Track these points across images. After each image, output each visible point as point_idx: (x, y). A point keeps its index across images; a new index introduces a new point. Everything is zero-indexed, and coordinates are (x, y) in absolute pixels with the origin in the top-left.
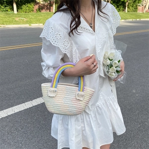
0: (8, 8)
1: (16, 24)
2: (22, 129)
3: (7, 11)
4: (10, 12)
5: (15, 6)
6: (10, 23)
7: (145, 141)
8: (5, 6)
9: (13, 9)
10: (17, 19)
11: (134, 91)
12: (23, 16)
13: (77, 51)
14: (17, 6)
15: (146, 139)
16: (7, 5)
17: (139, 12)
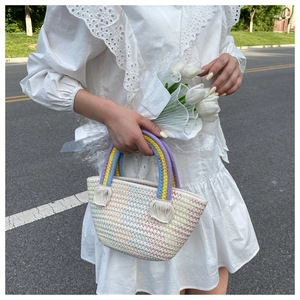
0: (14, 25)
2: (28, 263)
3: (13, 31)
4: (18, 32)
5: (28, 21)
6: (19, 53)
8: (10, 22)
9: (24, 28)
10: (33, 47)
11: (274, 182)
13: (135, 40)
14: (33, 22)
16: (14, 19)
17: (278, 31)
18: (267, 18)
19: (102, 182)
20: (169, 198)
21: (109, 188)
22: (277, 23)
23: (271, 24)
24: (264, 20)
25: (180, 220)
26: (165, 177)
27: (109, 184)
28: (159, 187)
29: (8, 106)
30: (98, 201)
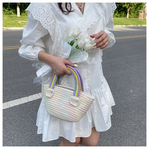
0: (11, 11)
1: (19, 27)
3: (11, 14)
4: (13, 15)
5: (18, 9)
6: (13, 25)
7: (140, 139)
8: (9, 10)
9: (16, 13)
10: (20, 22)
11: (131, 91)
12: (26, 19)
14: (20, 10)
15: (142, 138)
16: (11, 8)
17: (141, 18)
18: (136, 12)
19: (50, 87)
20: (78, 96)
21: (53, 90)
22: (140, 14)
23: (138, 15)
24: (134, 13)
25: (83, 106)
26: (78, 87)
27: (53, 88)
28: (75, 91)
29: (4, 51)
30: (48, 95)
